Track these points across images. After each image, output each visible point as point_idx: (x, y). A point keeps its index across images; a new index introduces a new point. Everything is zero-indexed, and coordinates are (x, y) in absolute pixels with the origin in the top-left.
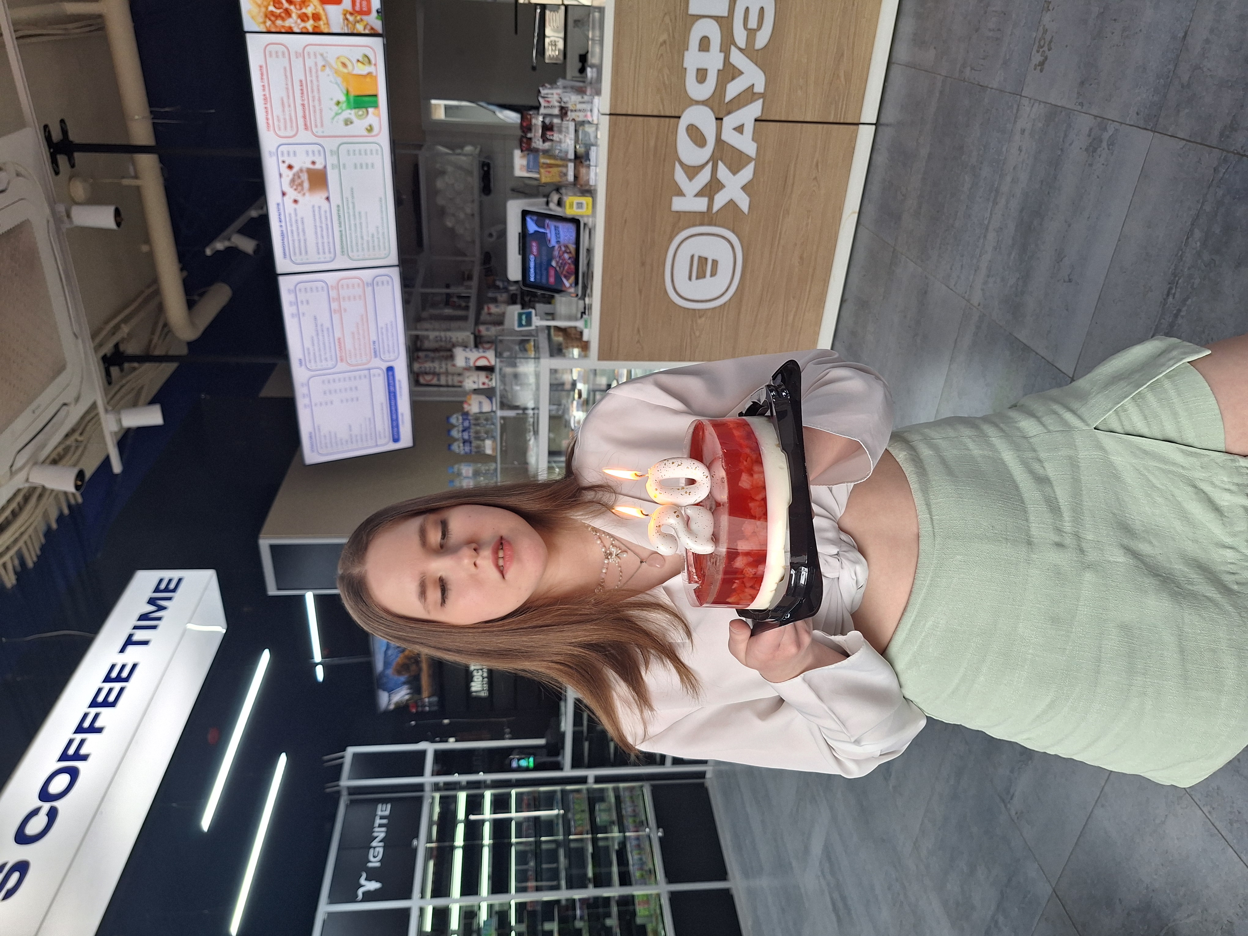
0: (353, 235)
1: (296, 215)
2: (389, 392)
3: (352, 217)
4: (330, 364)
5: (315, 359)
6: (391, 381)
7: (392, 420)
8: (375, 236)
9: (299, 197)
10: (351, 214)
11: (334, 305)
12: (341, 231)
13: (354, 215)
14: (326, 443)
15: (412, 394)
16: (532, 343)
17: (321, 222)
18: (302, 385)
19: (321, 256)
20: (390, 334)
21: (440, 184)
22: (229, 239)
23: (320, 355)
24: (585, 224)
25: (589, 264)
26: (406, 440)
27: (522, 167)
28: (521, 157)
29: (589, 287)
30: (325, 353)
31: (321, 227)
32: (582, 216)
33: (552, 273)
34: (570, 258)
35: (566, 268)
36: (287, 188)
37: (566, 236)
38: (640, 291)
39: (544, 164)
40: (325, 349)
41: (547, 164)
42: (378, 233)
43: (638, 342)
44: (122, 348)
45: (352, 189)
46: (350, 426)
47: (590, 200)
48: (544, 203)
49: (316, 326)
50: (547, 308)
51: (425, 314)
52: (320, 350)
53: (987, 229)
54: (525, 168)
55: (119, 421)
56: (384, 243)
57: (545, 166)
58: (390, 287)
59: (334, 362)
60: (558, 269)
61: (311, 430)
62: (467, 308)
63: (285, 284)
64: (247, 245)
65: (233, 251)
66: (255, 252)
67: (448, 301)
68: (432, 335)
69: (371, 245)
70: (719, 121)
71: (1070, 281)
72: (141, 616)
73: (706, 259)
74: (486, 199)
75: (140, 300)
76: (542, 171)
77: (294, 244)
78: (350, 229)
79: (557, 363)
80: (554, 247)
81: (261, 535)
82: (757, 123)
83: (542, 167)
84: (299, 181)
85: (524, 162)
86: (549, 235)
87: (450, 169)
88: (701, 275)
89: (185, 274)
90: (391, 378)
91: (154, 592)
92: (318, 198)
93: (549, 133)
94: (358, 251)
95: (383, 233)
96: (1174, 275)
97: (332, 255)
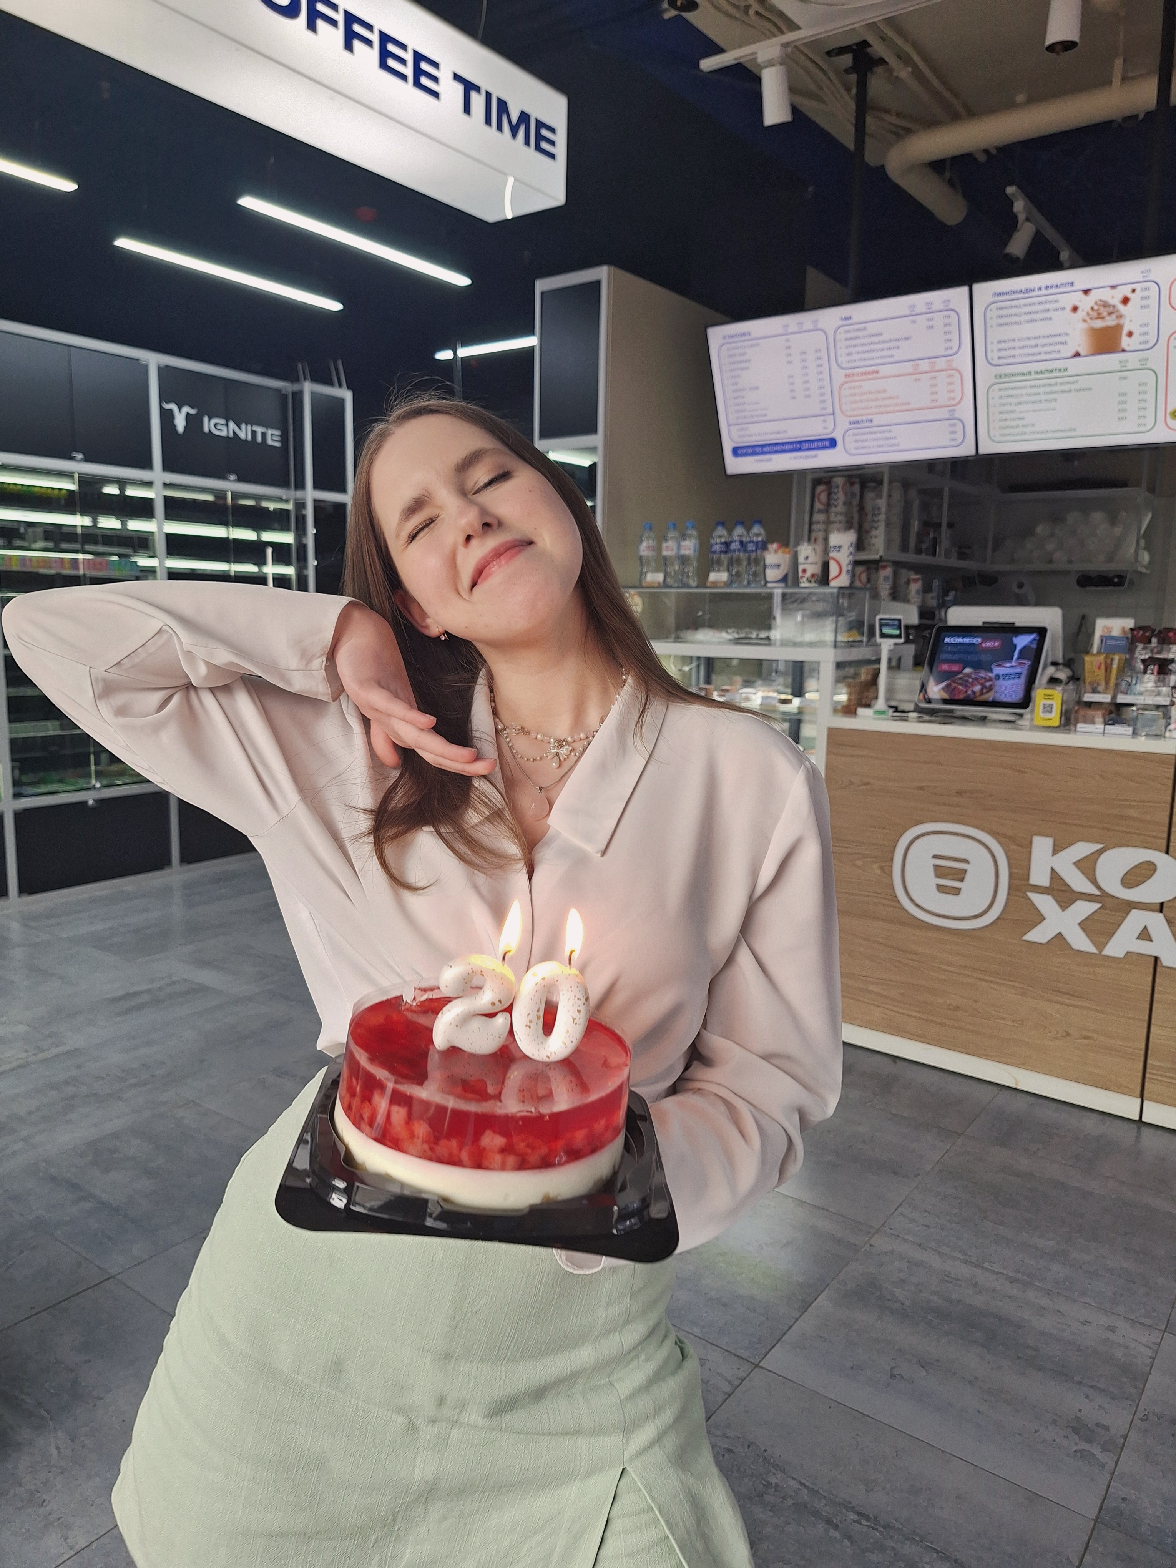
0: (1024, 391)
1: (1055, 310)
2: (800, 442)
3: (1047, 389)
4: (843, 359)
5: (851, 339)
6: (816, 444)
7: (763, 446)
8: (1021, 422)
9: (1080, 314)
10: (1054, 389)
11: (924, 365)
12: (1030, 373)
13: (1052, 392)
14: (735, 355)
15: (802, 473)
16: (858, 638)
17: (1043, 346)
18: (815, 322)
19: (996, 346)
20: (880, 443)
21: (1097, 516)
22: (1027, 219)
23: (855, 346)
24: (1021, 715)
25: (965, 719)
26: (735, 465)
27: (1109, 629)
28: (1123, 629)
29: (933, 719)
30: (858, 353)
31: (1037, 346)
32: (1032, 711)
33: (955, 668)
34: (974, 693)
35: (961, 687)
36: (1094, 296)
37: (1006, 688)
38: (921, 788)
39: (1112, 660)
40: (863, 352)
41: (1112, 664)
42: (1025, 426)
43: (852, 783)
44: (879, 70)
45: (1090, 389)
46: (757, 388)
47: (1056, 722)
48: (1055, 660)
49: (897, 340)
50: (908, 660)
51: (913, 493)
52: (863, 345)
53: (976, 1266)
54: (1107, 634)
55: (770, 64)
56: (1010, 434)
57: (1109, 661)
58: (947, 442)
59: (845, 365)
60: (960, 676)
61: (754, 334)
62: (919, 551)
63: (957, 295)
64: (1018, 245)
65: (1011, 224)
66: (1008, 256)
67: (930, 525)
68: (882, 503)
69: (1009, 416)
70: (1158, 908)
71: (893, 1376)
72: (505, 102)
73: (962, 880)
74: (1073, 580)
75: (947, 94)
76: (1102, 658)
77: (1016, 307)
78: (1031, 387)
79: (828, 671)
80: (991, 671)
81: (613, 268)
82: (1153, 960)
83: (1106, 658)
84: (1105, 314)
85: (1116, 633)
86: (1008, 665)
87: (1118, 531)
88: (940, 871)
89: (982, 158)
90: (820, 444)
91: (537, 121)
92: (1079, 340)
93: (1156, 668)
94: (1001, 397)
95: (1025, 434)
96: (887, 1526)
97: (995, 362)
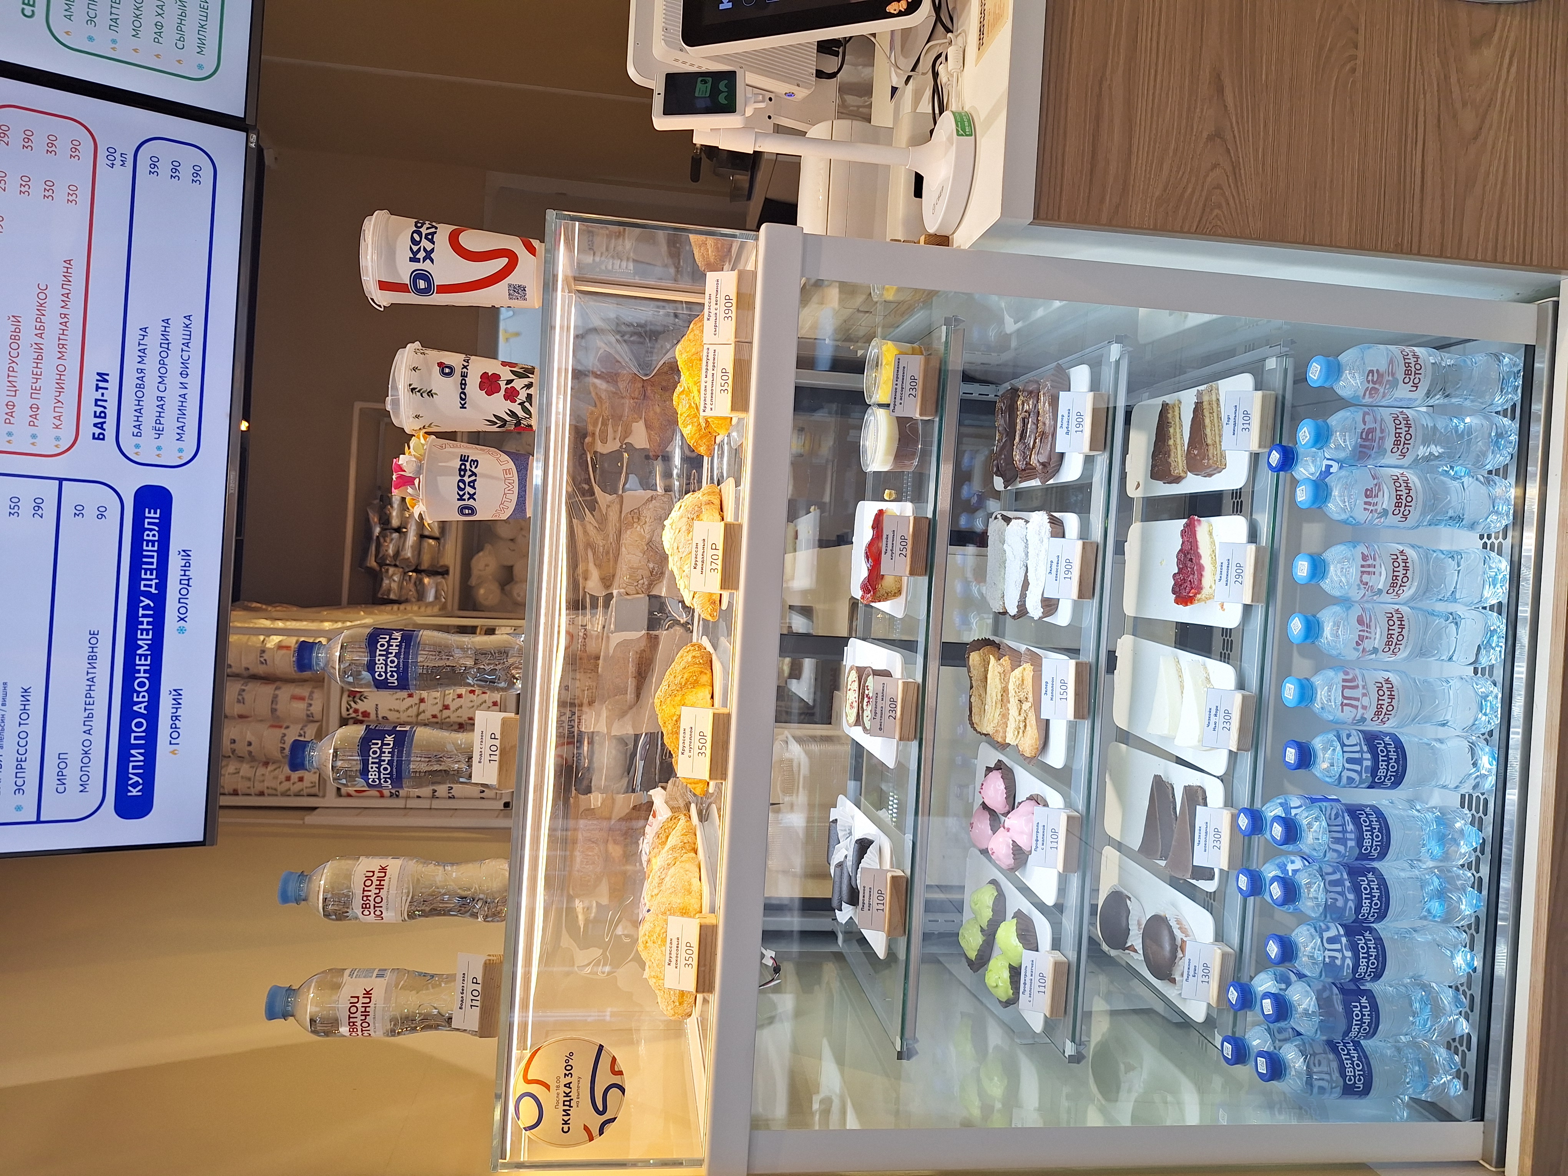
6: (149, 552)
7: (127, 714)
26: (177, 821)
43: (1217, 135)
